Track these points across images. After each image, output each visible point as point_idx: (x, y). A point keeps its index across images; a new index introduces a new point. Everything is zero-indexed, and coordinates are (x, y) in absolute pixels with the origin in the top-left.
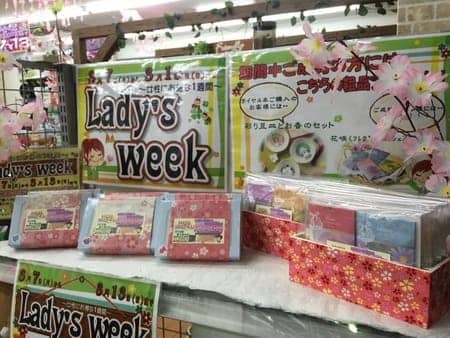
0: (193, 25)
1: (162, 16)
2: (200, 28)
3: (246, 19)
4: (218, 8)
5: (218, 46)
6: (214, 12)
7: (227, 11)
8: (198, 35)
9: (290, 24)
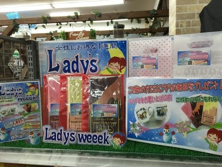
0: (57, 23)
1: (41, 17)
2: (61, 25)
3: (84, 21)
4: (71, 15)
5: (71, 33)
6: (69, 17)
7: (76, 17)
8: (60, 28)
9: (106, 25)
